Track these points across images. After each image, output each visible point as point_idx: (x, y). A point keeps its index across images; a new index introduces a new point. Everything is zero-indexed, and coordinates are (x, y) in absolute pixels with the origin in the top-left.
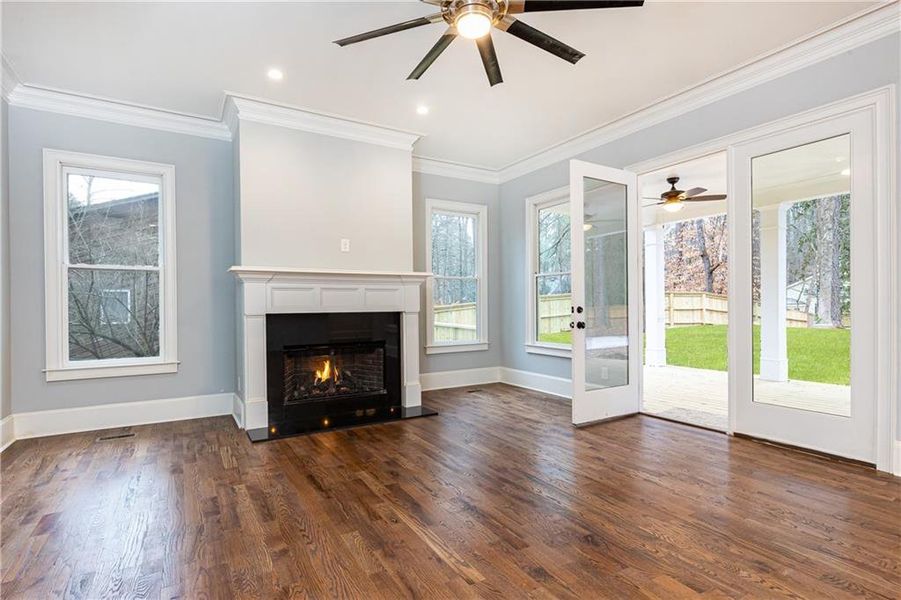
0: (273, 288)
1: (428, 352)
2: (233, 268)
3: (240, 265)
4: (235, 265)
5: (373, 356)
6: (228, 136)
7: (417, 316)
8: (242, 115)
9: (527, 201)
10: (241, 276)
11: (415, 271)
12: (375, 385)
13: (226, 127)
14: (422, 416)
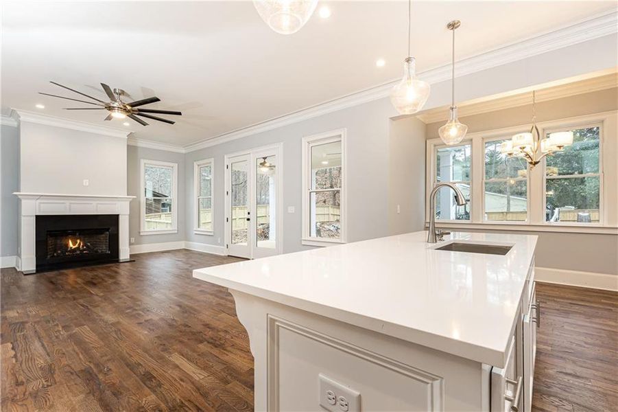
0: (41, 203)
1: (141, 234)
2: (15, 193)
3: (20, 192)
4: (18, 191)
5: (103, 235)
6: (15, 124)
7: (128, 217)
8: (22, 118)
9: (195, 163)
10: (20, 197)
11: (128, 195)
12: (104, 248)
13: (13, 120)
14: (130, 261)
